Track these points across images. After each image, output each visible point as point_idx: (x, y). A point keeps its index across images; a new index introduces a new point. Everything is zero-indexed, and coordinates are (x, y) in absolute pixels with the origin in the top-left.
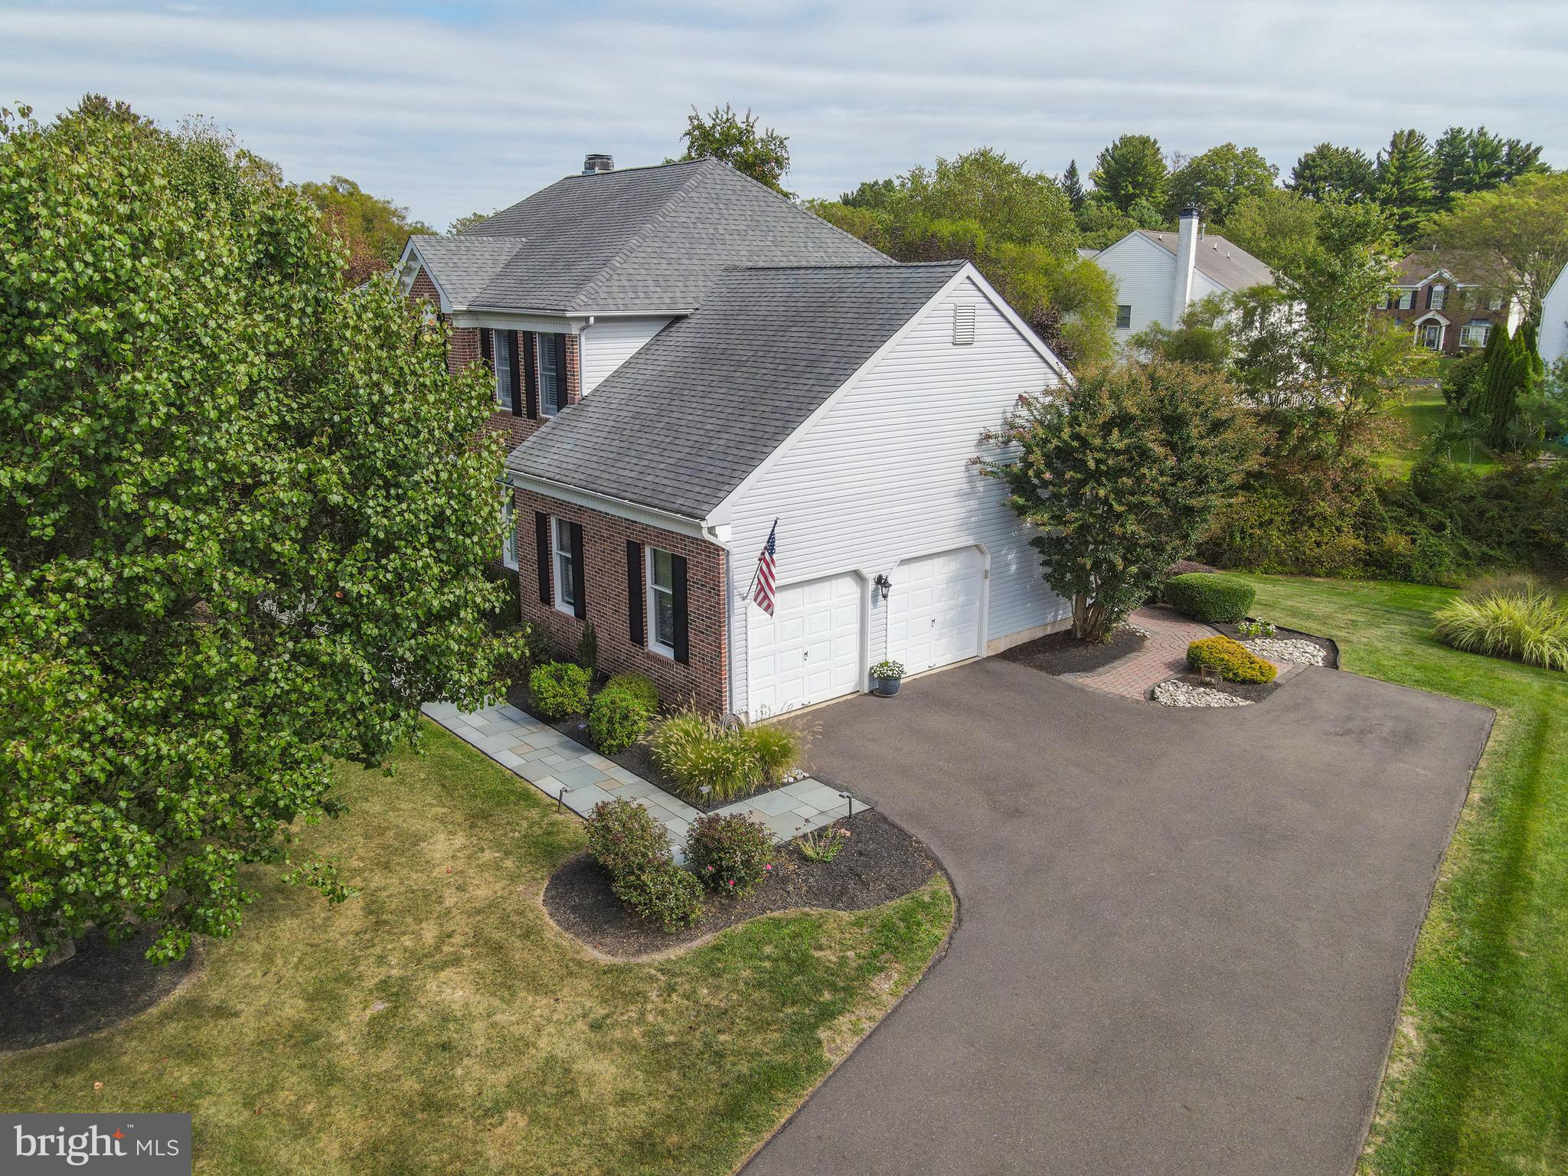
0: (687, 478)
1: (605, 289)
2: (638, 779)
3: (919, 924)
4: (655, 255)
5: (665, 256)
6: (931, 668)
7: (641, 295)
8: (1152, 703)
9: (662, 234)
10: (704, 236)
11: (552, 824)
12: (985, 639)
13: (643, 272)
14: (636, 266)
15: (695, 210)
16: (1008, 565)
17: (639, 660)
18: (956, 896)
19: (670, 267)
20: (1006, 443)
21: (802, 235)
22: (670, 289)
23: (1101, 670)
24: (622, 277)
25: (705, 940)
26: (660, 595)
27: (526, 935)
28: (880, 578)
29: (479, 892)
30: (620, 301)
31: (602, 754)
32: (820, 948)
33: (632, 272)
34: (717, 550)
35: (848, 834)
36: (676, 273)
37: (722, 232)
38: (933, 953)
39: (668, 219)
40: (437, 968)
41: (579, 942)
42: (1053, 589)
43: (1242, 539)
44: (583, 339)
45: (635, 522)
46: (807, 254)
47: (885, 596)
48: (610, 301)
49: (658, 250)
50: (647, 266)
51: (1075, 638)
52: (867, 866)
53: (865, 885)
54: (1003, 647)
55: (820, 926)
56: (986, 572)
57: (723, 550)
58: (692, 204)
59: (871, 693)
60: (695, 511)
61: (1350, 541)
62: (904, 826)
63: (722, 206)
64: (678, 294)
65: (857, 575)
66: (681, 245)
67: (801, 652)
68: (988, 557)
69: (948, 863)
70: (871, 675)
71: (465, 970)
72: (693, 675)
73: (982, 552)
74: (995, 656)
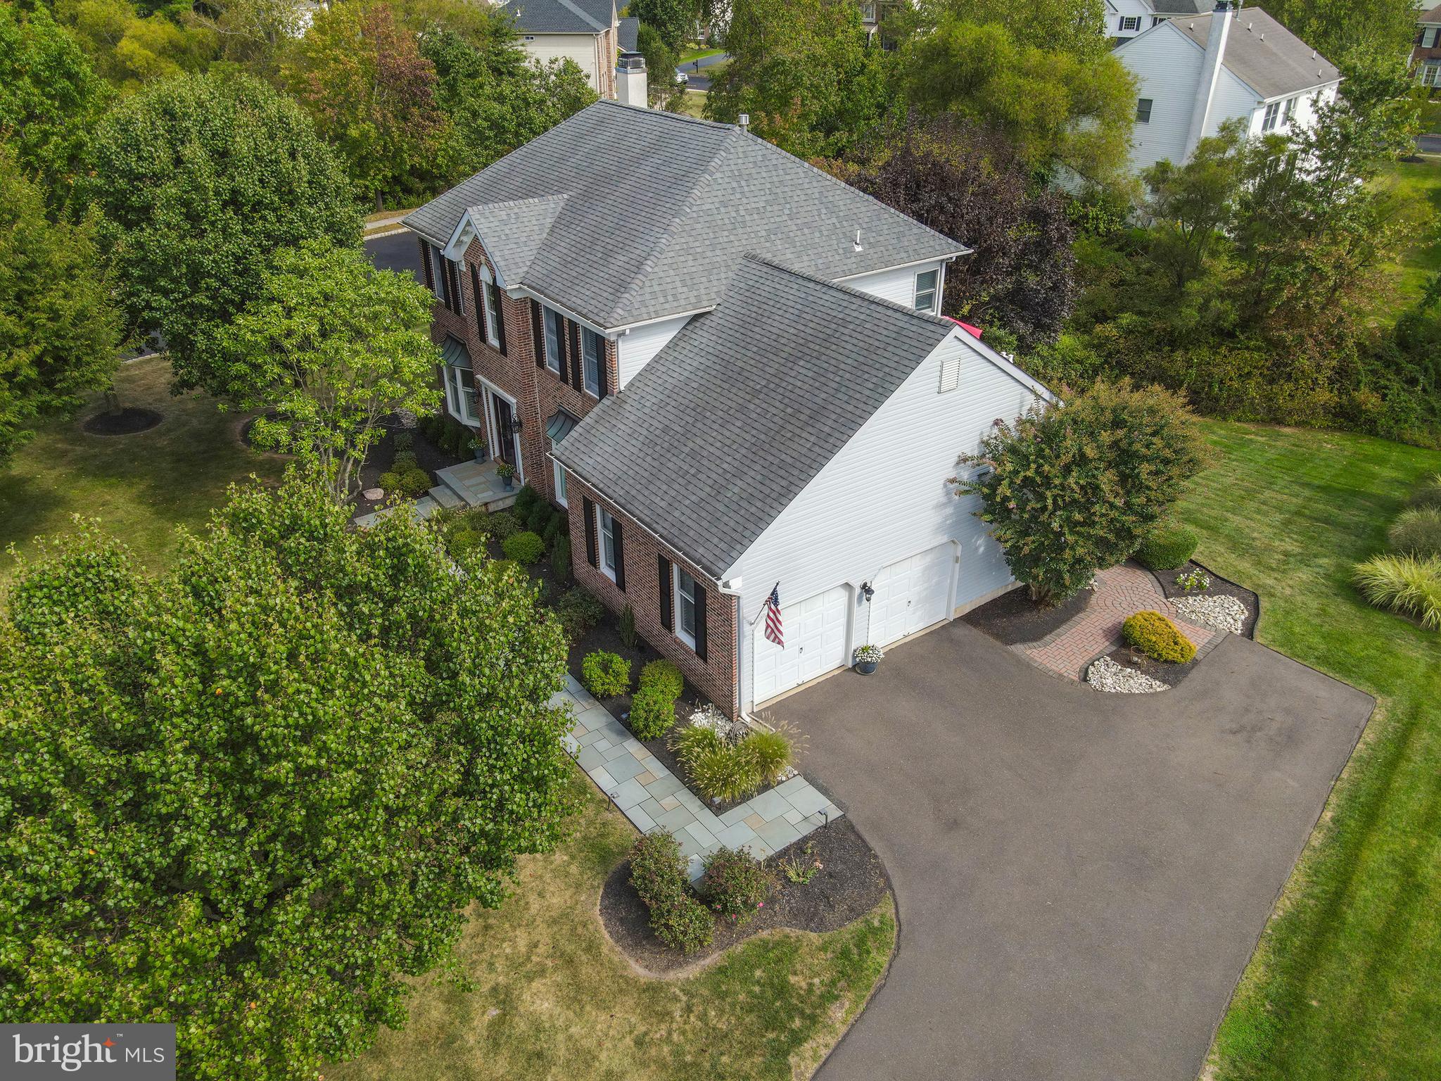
1: (638, 298)
2: (667, 772)
3: (868, 952)
4: (682, 252)
5: (691, 251)
6: (905, 636)
7: (670, 298)
8: (1084, 685)
9: (689, 226)
10: (726, 221)
11: (604, 825)
12: (953, 608)
13: (672, 273)
14: (666, 268)
15: (719, 193)
16: (977, 549)
18: (898, 920)
19: (696, 263)
21: (816, 202)
22: (695, 287)
23: (1048, 638)
24: (653, 283)
25: (714, 959)
26: (685, 602)
27: (588, 950)
28: (865, 585)
29: (554, 901)
30: (652, 309)
31: (640, 740)
32: (795, 974)
33: (663, 274)
34: (731, 598)
35: (821, 866)
36: (701, 268)
37: (742, 213)
38: (876, 980)
40: (530, 979)
41: (626, 956)
43: (1221, 390)
44: (620, 343)
46: (820, 223)
47: (868, 600)
48: (644, 310)
49: (685, 246)
50: (675, 266)
51: (1030, 599)
52: (834, 888)
53: (832, 907)
55: (796, 951)
56: (957, 558)
57: (736, 599)
58: (716, 187)
59: (854, 668)
61: (1324, 396)
62: (867, 837)
63: (743, 183)
64: (703, 291)
65: (847, 586)
66: (705, 236)
67: (797, 648)
68: (960, 547)
69: (896, 883)
70: (854, 659)
71: (548, 981)
72: (710, 670)
73: (955, 545)
74: (960, 618)
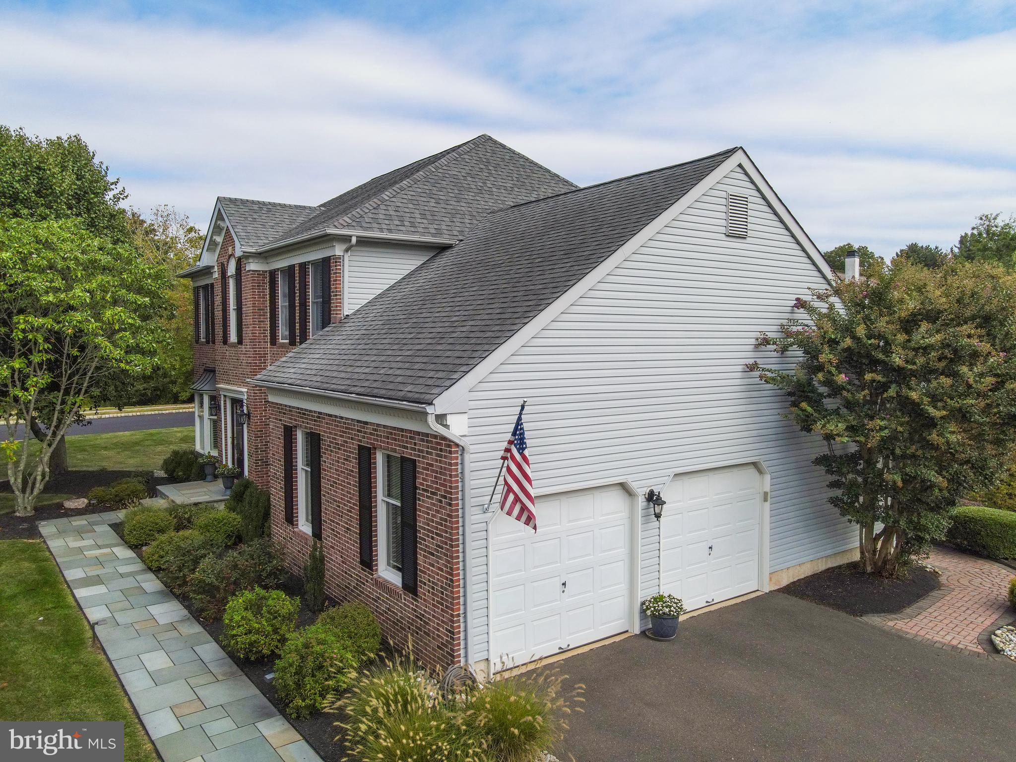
0: (422, 366)
1: (370, 215)
4: (425, 195)
5: (434, 196)
6: (709, 604)
7: (407, 223)
8: (996, 656)
9: (433, 181)
10: (473, 187)
12: (767, 571)
13: (411, 206)
14: (405, 201)
15: (467, 168)
17: (368, 588)
19: (438, 206)
20: (784, 349)
22: (436, 222)
24: (389, 208)
26: (393, 510)
28: (651, 494)
30: (384, 226)
33: (400, 205)
34: (449, 446)
36: (443, 210)
37: (490, 186)
39: (440, 170)
42: (843, 515)
44: (346, 260)
45: (366, 423)
47: (658, 516)
48: (375, 225)
49: (427, 191)
50: (416, 202)
51: (864, 573)
54: (785, 580)
56: (766, 494)
57: (457, 445)
58: (463, 163)
59: (643, 633)
60: (422, 396)
63: (491, 168)
64: (444, 227)
66: (450, 191)
67: (558, 582)
68: (768, 477)
70: (643, 612)
72: (422, 608)
73: (760, 472)
74: (779, 590)
